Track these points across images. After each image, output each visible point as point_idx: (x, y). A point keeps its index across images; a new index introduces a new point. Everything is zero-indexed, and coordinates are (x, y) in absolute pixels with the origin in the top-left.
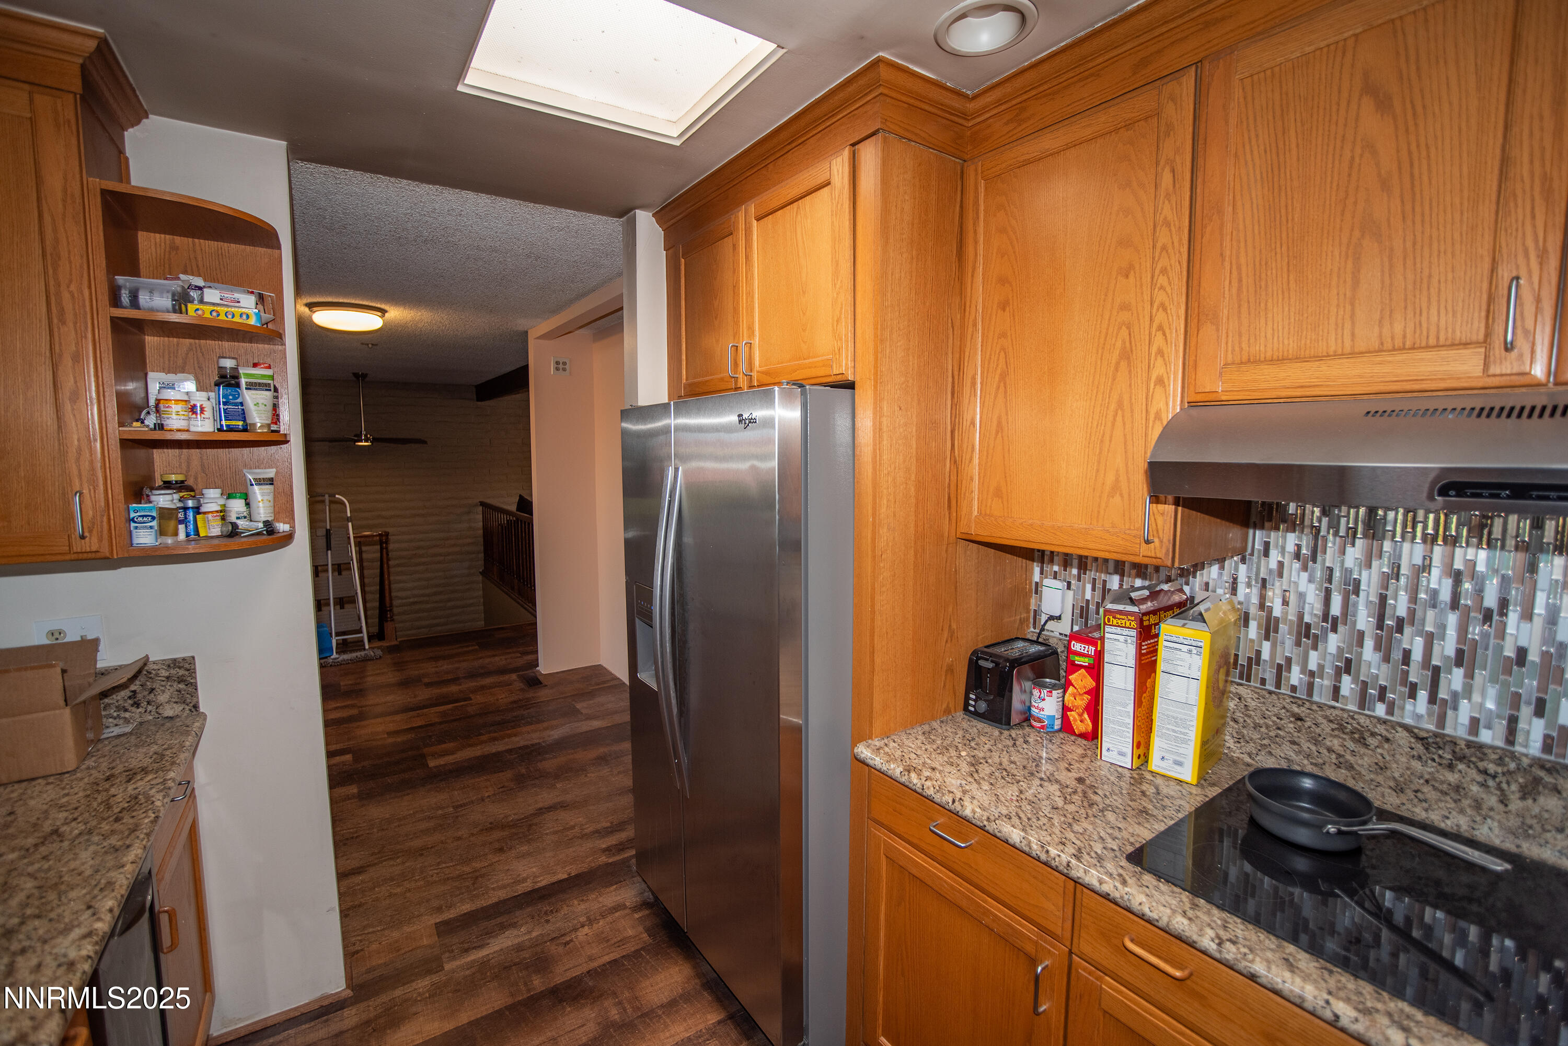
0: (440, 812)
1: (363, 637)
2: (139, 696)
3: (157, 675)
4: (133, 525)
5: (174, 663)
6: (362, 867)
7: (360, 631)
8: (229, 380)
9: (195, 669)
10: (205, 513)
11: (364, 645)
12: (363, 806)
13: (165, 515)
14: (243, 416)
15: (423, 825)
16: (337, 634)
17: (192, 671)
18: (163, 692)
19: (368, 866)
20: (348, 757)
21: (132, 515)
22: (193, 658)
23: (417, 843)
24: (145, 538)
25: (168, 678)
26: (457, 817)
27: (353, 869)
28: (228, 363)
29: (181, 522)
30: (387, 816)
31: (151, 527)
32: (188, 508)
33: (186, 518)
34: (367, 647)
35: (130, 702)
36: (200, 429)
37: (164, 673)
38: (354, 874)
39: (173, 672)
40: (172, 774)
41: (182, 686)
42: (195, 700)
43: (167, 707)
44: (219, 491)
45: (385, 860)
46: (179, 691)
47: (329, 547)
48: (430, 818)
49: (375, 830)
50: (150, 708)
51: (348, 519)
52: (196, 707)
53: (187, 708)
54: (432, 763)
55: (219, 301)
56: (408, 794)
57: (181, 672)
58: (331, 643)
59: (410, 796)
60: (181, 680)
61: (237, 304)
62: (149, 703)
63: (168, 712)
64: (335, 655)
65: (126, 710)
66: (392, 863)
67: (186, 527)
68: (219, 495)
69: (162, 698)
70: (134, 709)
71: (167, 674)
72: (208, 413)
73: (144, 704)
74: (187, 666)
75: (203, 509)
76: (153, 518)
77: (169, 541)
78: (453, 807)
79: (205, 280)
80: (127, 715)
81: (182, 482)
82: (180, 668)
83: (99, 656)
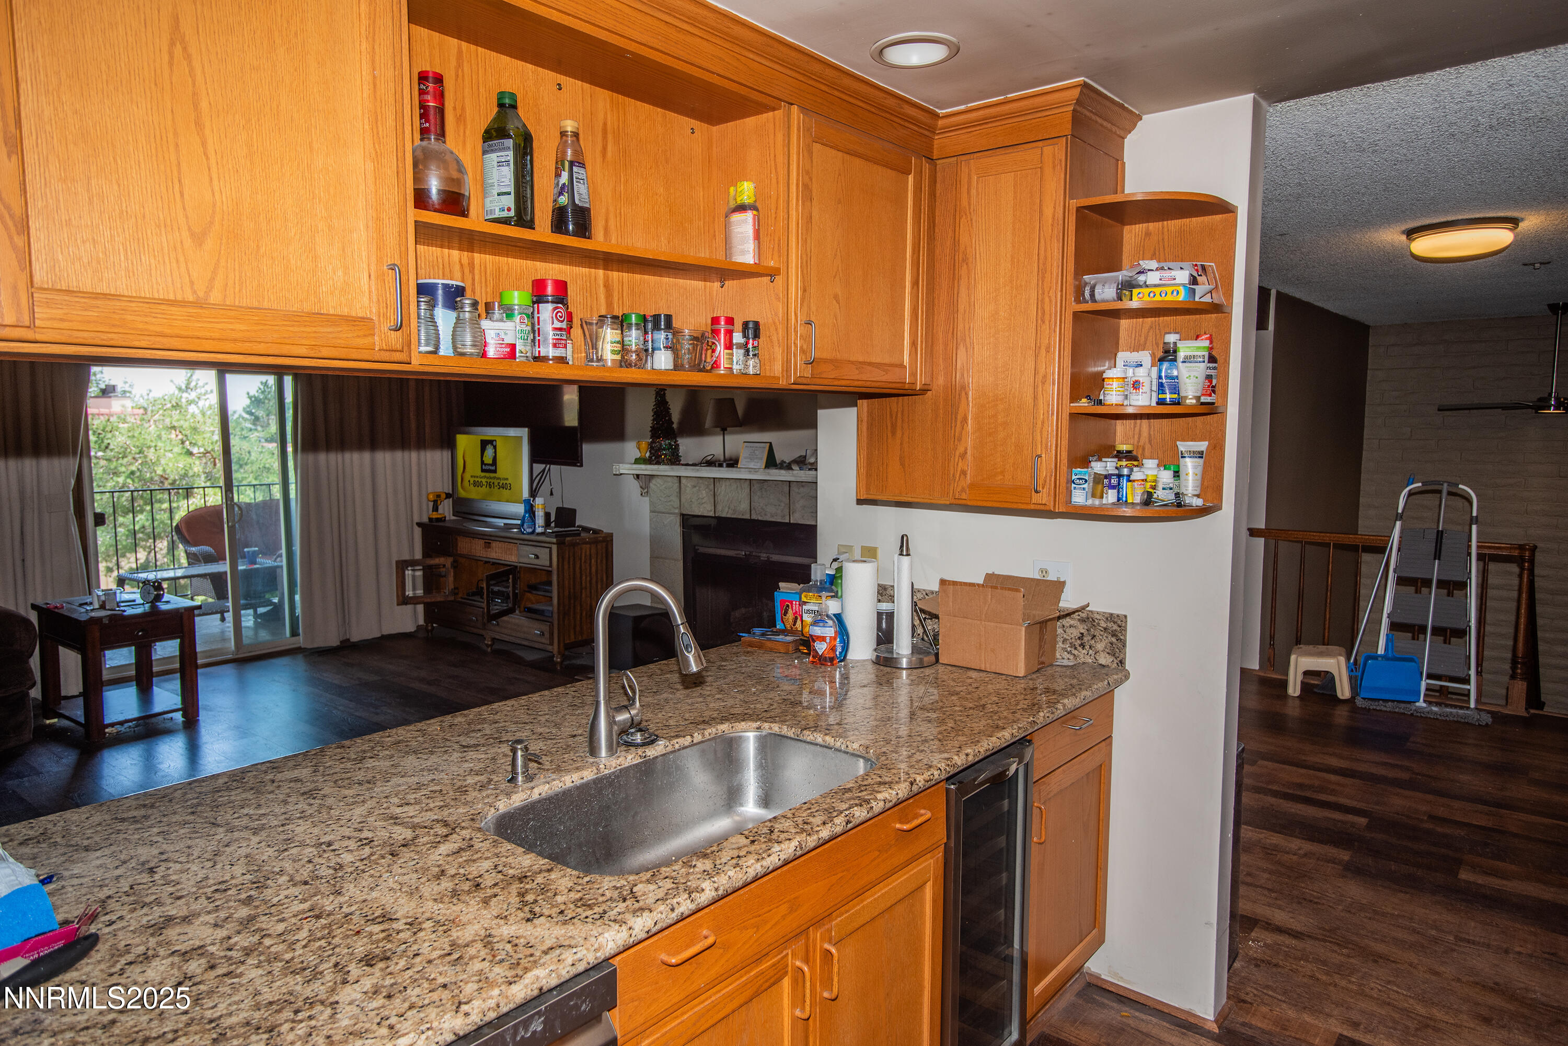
0: (1433, 932)
1: (1469, 690)
2: (1085, 639)
3: (1098, 624)
4: (1073, 485)
5: (1111, 618)
6: (1301, 933)
7: (1467, 681)
8: (1168, 355)
9: (1125, 627)
10: (1134, 481)
11: (1468, 701)
12: (1344, 876)
13: (1099, 479)
14: (1175, 389)
15: (1401, 935)
16: (1429, 676)
17: (1123, 628)
18: (1101, 640)
19: (1309, 936)
20: (1363, 821)
21: (1074, 477)
22: (1126, 617)
23: (1380, 948)
24: (1079, 497)
25: (1105, 629)
26: (1453, 950)
27: (1292, 930)
28: (1171, 338)
29: (1113, 487)
30: (1364, 901)
31: (1084, 489)
32: (1123, 476)
33: (1119, 484)
34: (1472, 705)
35: (1079, 642)
36: (1140, 403)
37: (1103, 624)
38: (1289, 934)
39: (1110, 625)
40: (1066, 701)
41: (1114, 640)
42: (1122, 656)
43: (1102, 655)
44: (1156, 461)
45: (1331, 942)
46: (1112, 644)
47: (1437, 555)
48: (1414, 931)
49: (1340, 907)
50: (1091, 652)
51: (1473, 520)
52: (1122, 662)
53: (1116, 661)
54: (1464, 875)
55: (1158, 282)
56: (1406, 893)
57: (1115, 627)
58: (1419, 685)
59: (1408, 896)
60: (1114, 635)
61: (1173, 282)
62: (1090, 647)
63: (1102, 661)
64: (1421, 704)
65: (1076, 648)
66: (1336, 948)
67: (1118, 492)
68: (1155, 466)
69: (1100, 646)
70: (1080, 649)
71: (1105, 626)
72: (1146, 388)
73: (1087, 647)
74: (1119, 622)
75: (1132, 478)
76: (1086, 481)
77: (1097, 502)
78: (1456, 937)
79: (1159, 261)
80: (1076, 652)
81: (1130, 452)
82: (1115, 623)
83: (1063, 596)
